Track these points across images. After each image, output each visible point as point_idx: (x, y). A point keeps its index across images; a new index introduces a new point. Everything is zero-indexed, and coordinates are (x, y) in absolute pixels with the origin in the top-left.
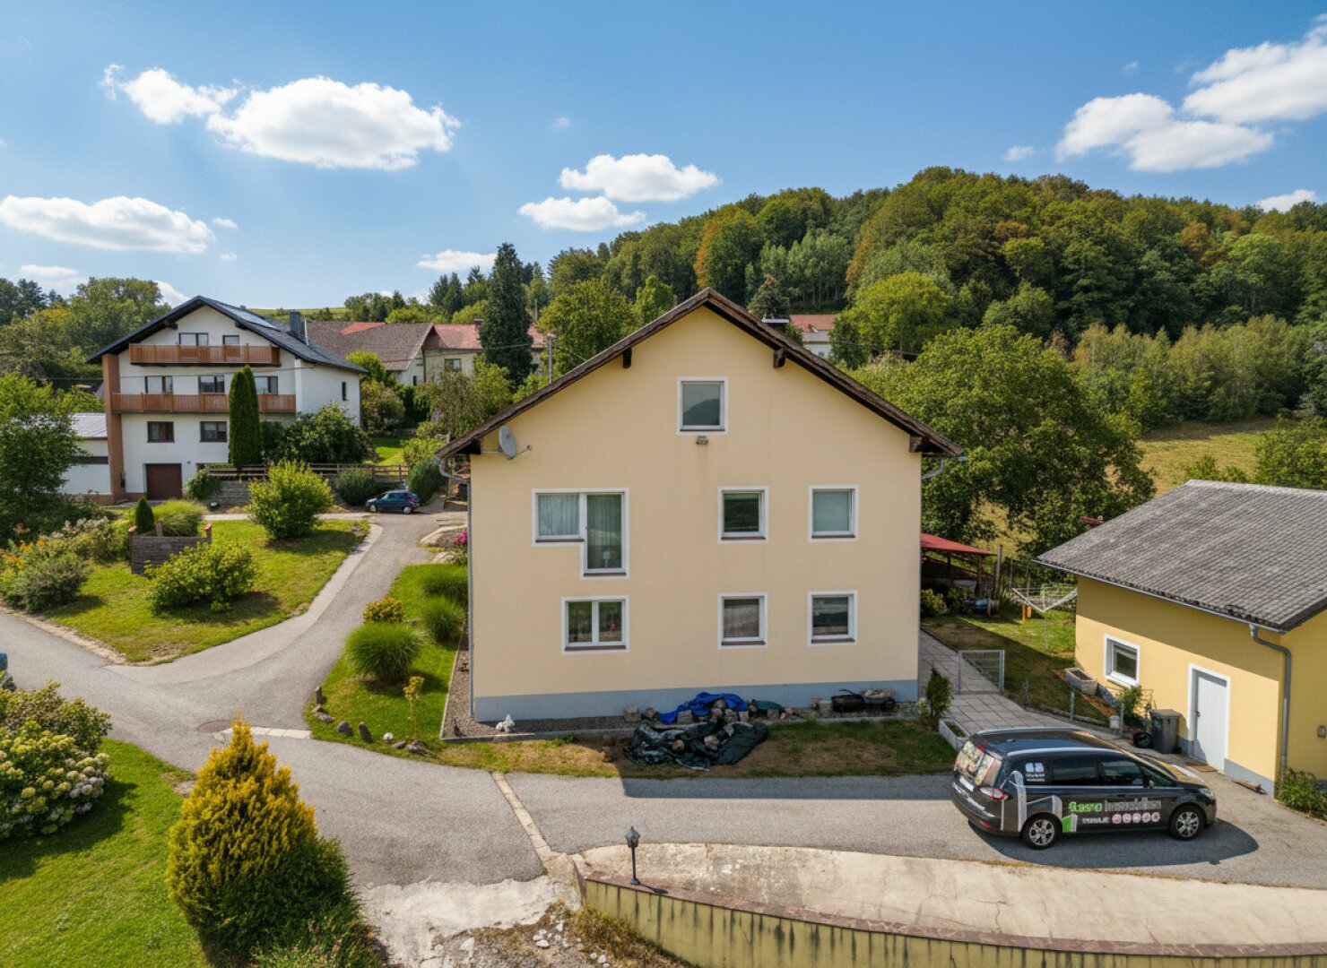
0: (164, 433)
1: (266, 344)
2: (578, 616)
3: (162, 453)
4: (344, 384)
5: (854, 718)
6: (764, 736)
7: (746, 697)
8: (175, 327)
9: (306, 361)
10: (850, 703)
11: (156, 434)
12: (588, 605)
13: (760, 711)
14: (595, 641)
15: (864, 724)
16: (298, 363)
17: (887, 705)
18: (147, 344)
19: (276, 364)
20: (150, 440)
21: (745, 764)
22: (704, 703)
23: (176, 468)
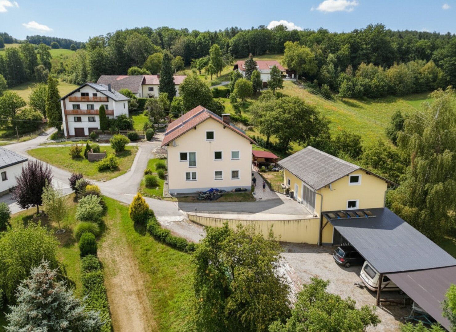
0: (79, 120)
1: (104, 96)
2: (188, 174)
3: (79, 125)
4: (124, 104)
5: (240, 193)
6: (221, 196)
7: (219, 189)
8: (79, 91)
9: (115, 101)
10: (238, 190)
11: (76, 120)
12: (190, 173)
13: (221, 191)
14: (191, 179)
15: (241, 194)
16: (114, 101)
17: (246, 190)
18: (73, 96)
19: (108, 101)
20: (75, 121)
21: (217, 200)
22: (212, 190)
23: (83, 129)
